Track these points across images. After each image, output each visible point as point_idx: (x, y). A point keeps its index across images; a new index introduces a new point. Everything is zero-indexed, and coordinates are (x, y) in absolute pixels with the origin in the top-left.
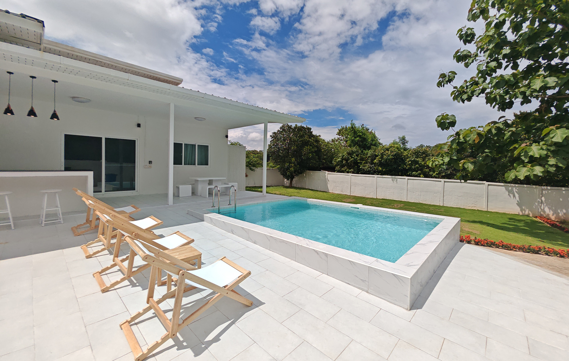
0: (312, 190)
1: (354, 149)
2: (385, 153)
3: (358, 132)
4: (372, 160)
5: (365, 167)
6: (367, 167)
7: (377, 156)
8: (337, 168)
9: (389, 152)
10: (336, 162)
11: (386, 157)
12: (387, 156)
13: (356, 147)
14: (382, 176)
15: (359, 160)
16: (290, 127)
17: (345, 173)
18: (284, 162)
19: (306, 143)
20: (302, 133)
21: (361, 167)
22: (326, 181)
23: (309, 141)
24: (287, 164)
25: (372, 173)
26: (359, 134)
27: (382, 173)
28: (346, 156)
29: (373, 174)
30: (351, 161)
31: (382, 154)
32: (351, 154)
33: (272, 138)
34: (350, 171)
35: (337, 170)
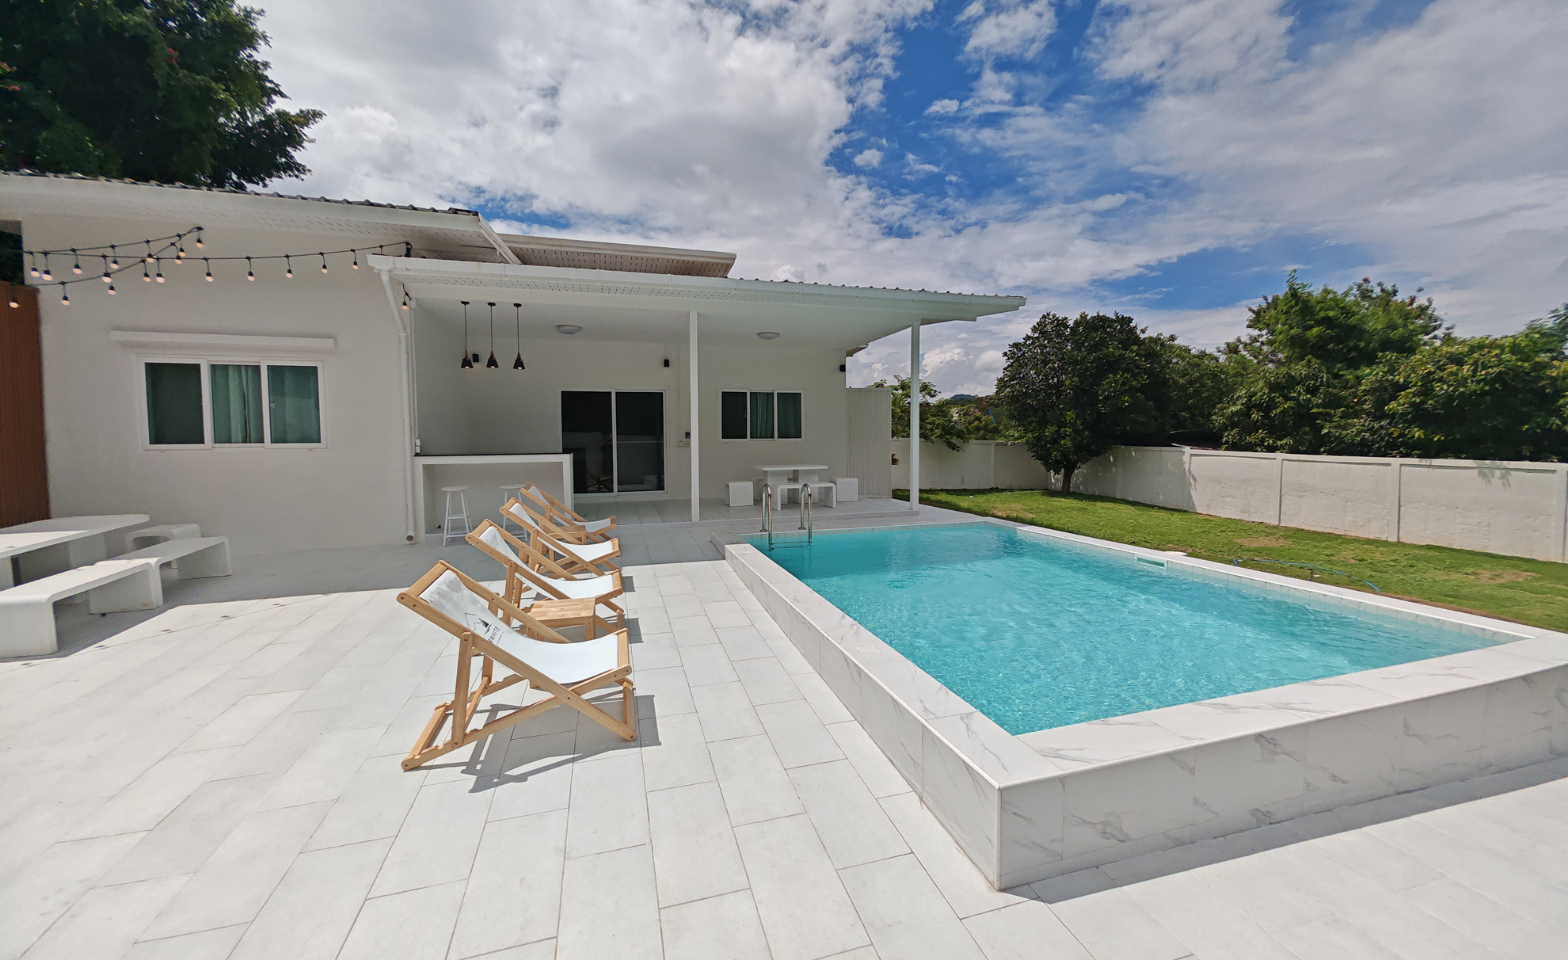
0: (1134, 504)
1: (1299, 369)
2: (1441, 374)
3: (1318, 308)
4: (1380, 404)
5: (1344, 429)
6: (1358, 427)
7: (1404, 387)
8: (1228, 436)
9: (1466, 367)
10: (1223, 416)
11: (1445, 387)
12: (1449, 386)
13: (1309, 361)
14: (1425, 462)
15: (1318, 406)
16: (1062, 323)
17: (1257, 451)
18: (1043, 423)
19: (1113, 365)
20: (1097, 336)
21: (1325, 431)
22: (1184, 480)
23: (1122, 357)
24: (1050, 431)
25: (1379, 448)
26: (1322, 314)
27: (1428, 450)
28: (1265, 394)
29: (1385, 455)
30: (1284, 412)
31: (1428, 379)
32: (1284, 388)
33: (1009, 359)
34: (1279, 443)
35: (1227, 442)
